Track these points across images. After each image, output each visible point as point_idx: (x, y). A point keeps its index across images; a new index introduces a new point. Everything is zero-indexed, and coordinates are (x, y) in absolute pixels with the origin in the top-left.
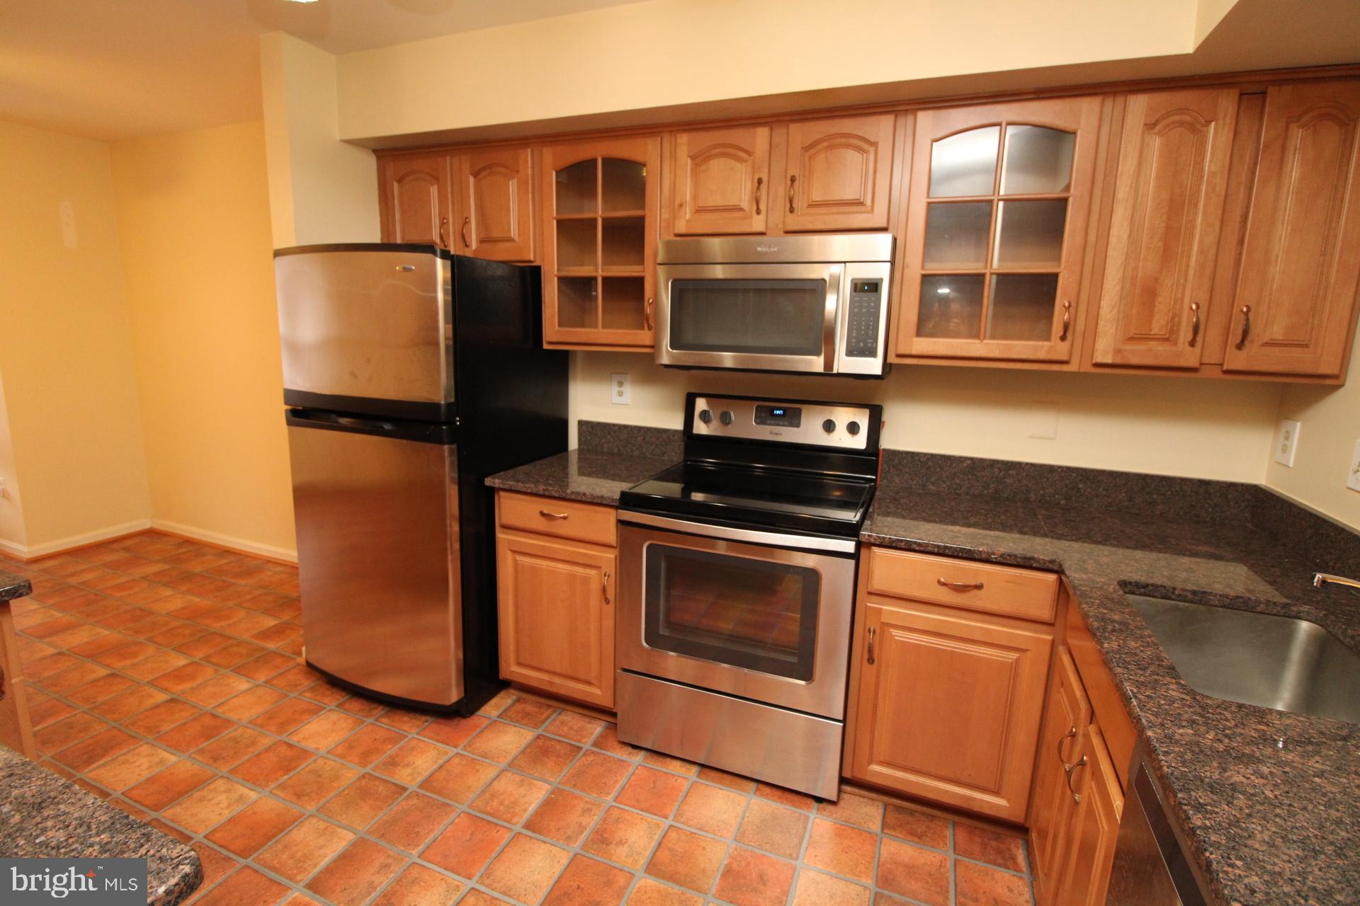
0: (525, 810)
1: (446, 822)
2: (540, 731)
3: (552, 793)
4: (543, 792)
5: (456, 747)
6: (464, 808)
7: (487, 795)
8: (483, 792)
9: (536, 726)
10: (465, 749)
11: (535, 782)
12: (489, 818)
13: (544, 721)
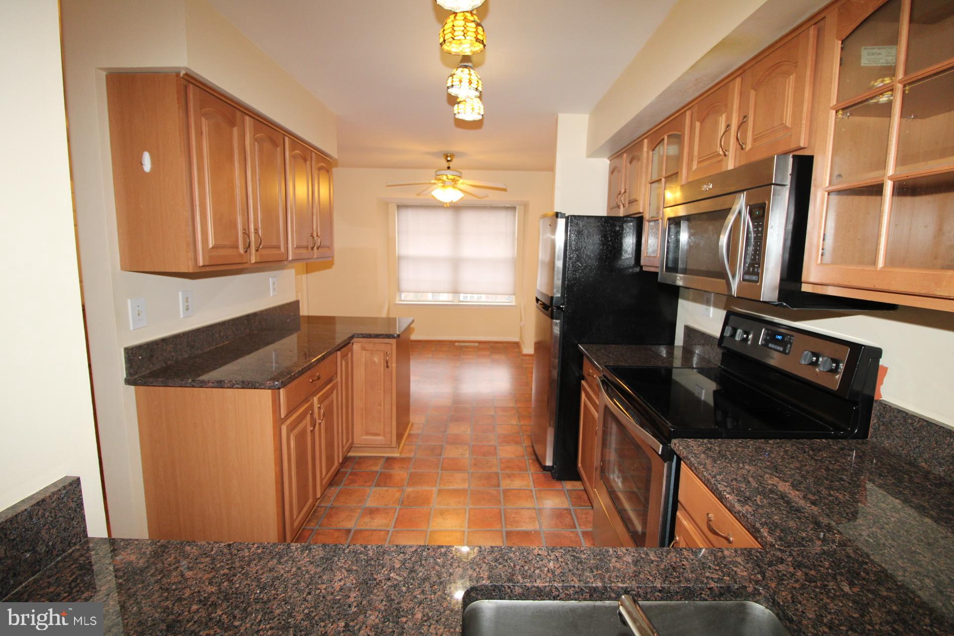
0: (517, 527)
1: (491, 507)
2: (572, 508)
3: (535, 532)
4: (532, 528)
5: (535, 487)
6: (502, 507)
7: (515, 511)
8: (516, 509)
9: (574, 505)
10: (535, 491)
11: (537, 522)
12: (503, 518)
13: (581, 506)
